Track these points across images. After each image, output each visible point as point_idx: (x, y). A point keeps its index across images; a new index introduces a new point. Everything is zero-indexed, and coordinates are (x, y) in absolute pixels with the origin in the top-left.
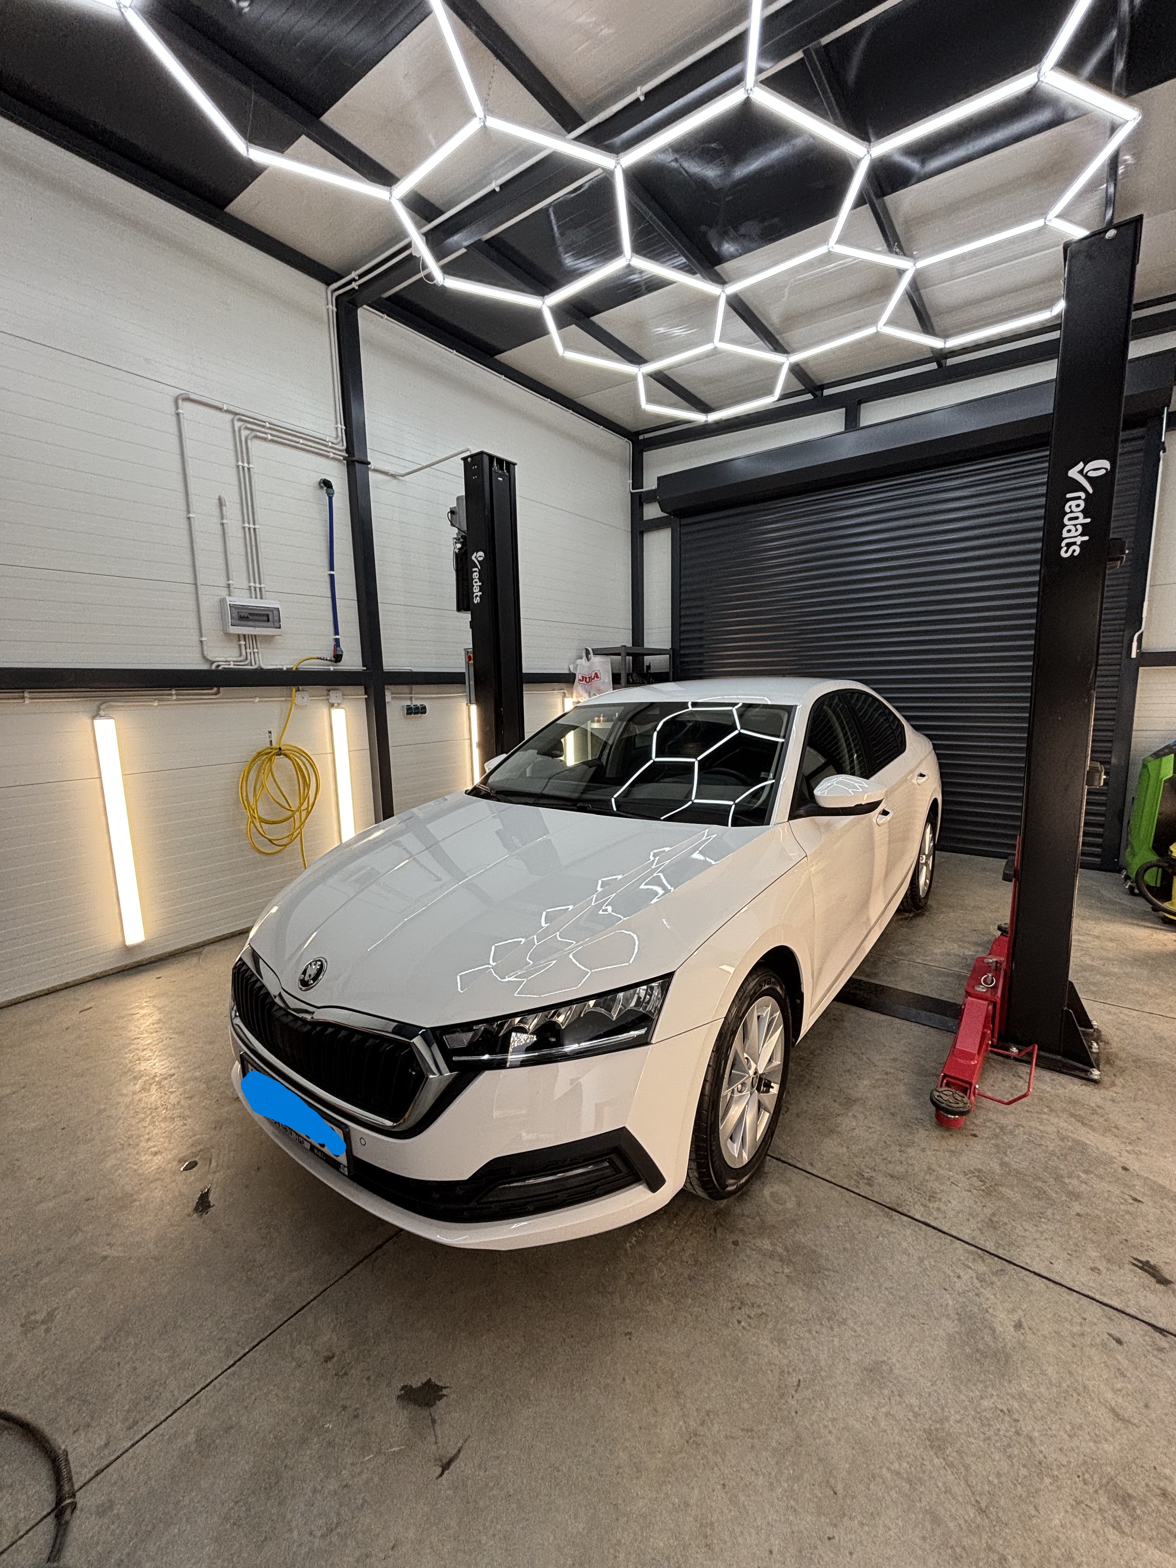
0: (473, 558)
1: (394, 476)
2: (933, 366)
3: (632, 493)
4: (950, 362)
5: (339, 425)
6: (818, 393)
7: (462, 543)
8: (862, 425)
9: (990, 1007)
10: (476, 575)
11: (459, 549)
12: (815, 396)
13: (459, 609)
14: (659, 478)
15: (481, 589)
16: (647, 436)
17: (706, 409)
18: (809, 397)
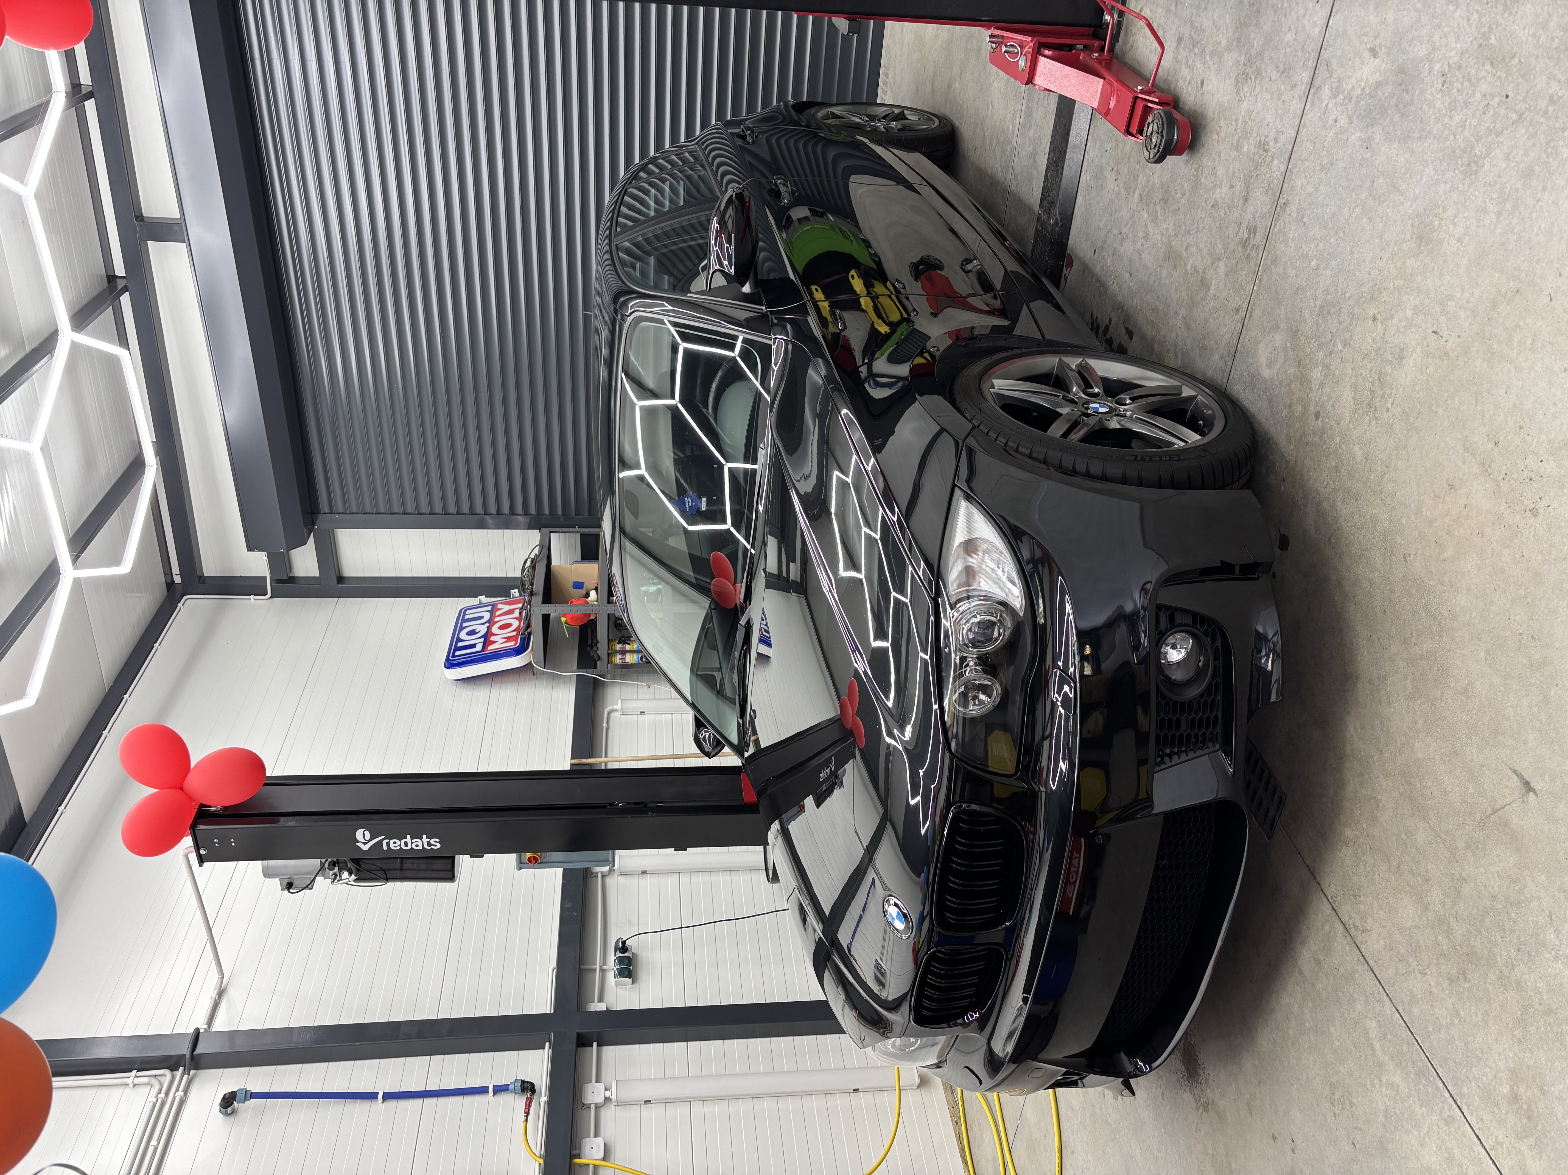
0: (365, 848)
8: (177, 215)
10: (395, 844)
12: (125, 289)
13: (451, 878)
14: (250, 549)
15: (417, 835)
17: (134, 469)
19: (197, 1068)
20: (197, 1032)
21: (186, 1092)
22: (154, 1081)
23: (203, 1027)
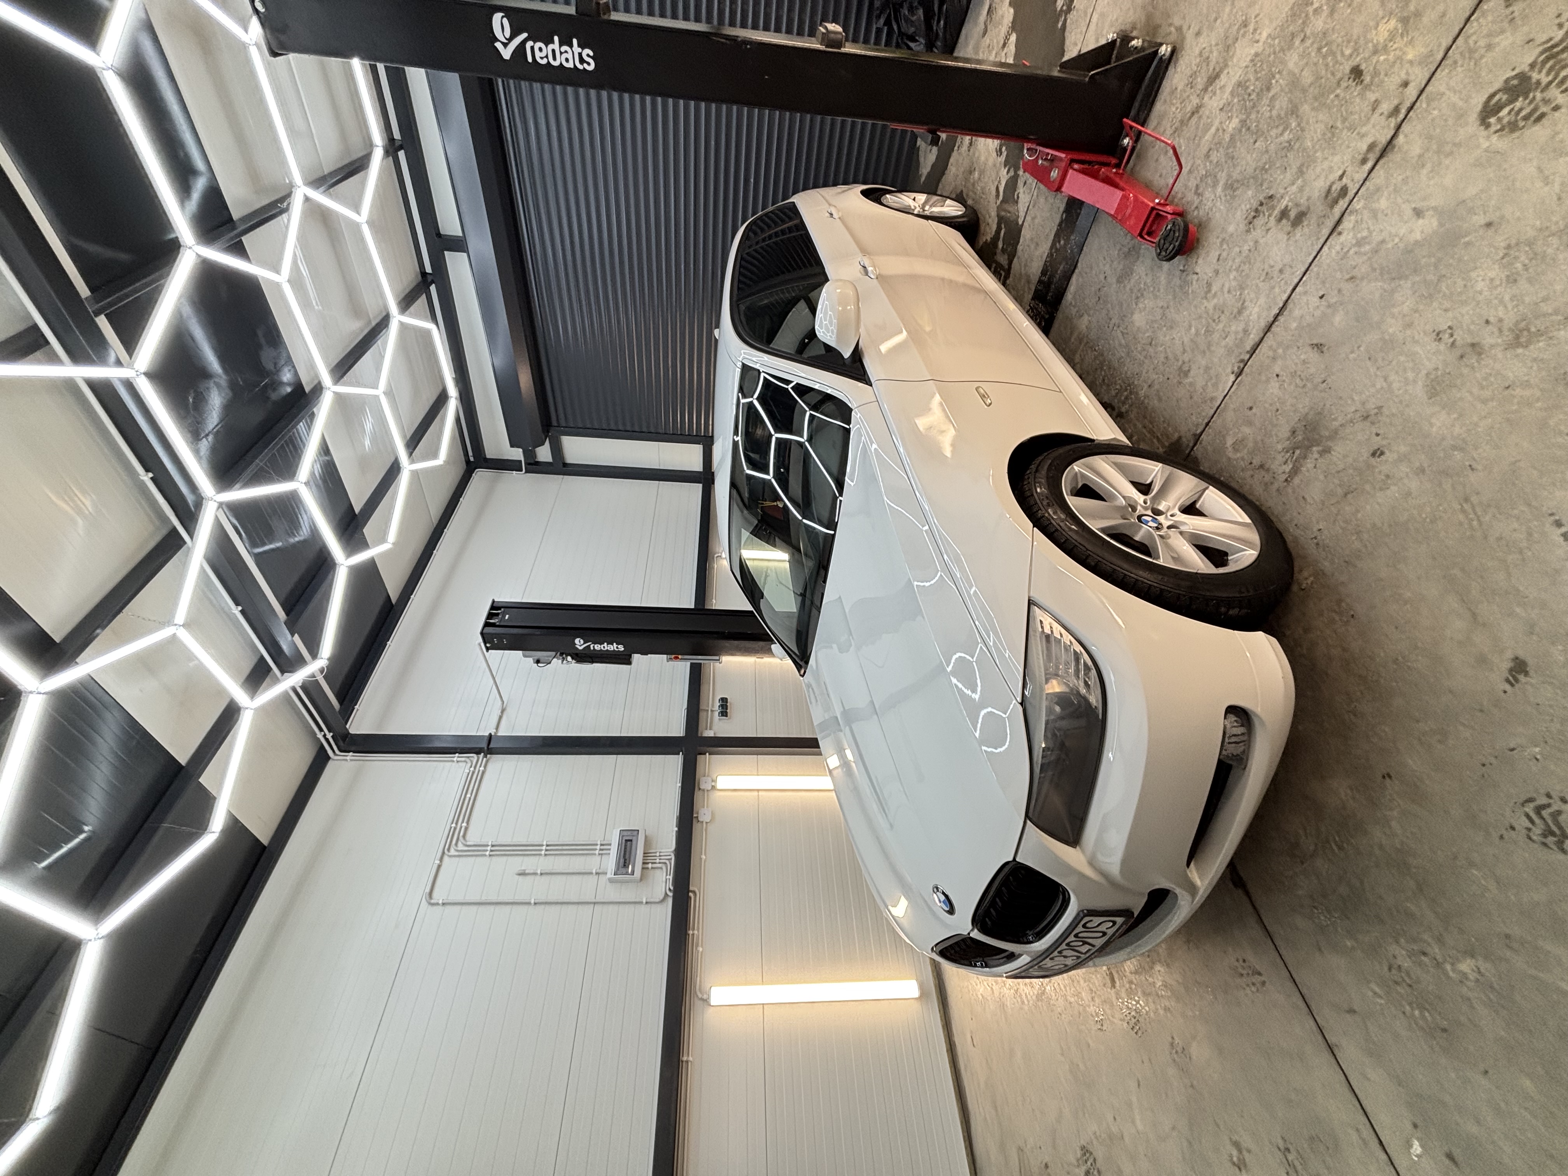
0: (581, 648)
1: (503, 711)
2: (401, 154)
3: (526, 472)
4: (397, 135)
5: (455, 759)
6: (430, 278)
7: (567, 656)
8: (461, 234)
9: (1076, 166)
10: (598, 647)
11: (573, 658)
12: (432, 282)
13: (629, 663)
14: (512, 446)
15: (610, 643)
16: (470, 453)
17: (442, 399)
18: (433, 288)
19: (491, 753)
20: (490, 734)
21: (485, 767)
22: (467, 760)
23: (493, 732)
